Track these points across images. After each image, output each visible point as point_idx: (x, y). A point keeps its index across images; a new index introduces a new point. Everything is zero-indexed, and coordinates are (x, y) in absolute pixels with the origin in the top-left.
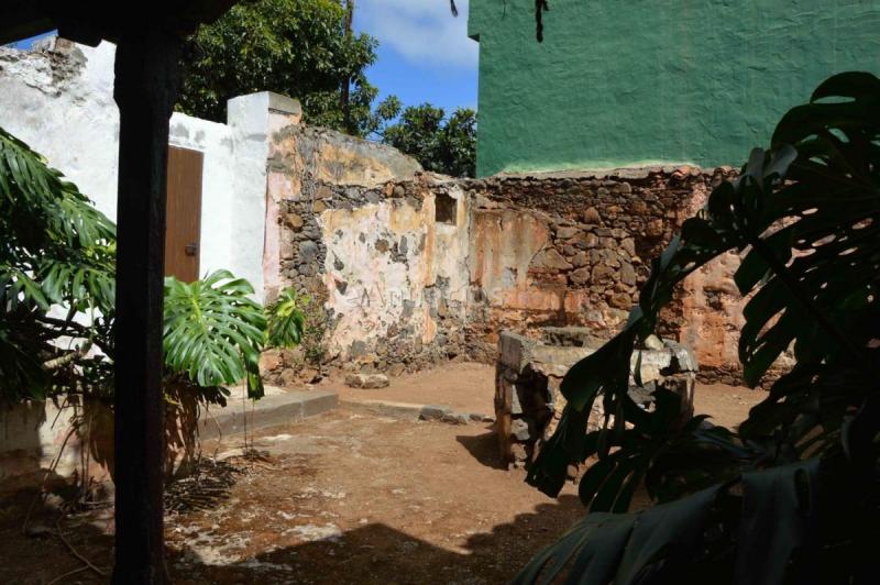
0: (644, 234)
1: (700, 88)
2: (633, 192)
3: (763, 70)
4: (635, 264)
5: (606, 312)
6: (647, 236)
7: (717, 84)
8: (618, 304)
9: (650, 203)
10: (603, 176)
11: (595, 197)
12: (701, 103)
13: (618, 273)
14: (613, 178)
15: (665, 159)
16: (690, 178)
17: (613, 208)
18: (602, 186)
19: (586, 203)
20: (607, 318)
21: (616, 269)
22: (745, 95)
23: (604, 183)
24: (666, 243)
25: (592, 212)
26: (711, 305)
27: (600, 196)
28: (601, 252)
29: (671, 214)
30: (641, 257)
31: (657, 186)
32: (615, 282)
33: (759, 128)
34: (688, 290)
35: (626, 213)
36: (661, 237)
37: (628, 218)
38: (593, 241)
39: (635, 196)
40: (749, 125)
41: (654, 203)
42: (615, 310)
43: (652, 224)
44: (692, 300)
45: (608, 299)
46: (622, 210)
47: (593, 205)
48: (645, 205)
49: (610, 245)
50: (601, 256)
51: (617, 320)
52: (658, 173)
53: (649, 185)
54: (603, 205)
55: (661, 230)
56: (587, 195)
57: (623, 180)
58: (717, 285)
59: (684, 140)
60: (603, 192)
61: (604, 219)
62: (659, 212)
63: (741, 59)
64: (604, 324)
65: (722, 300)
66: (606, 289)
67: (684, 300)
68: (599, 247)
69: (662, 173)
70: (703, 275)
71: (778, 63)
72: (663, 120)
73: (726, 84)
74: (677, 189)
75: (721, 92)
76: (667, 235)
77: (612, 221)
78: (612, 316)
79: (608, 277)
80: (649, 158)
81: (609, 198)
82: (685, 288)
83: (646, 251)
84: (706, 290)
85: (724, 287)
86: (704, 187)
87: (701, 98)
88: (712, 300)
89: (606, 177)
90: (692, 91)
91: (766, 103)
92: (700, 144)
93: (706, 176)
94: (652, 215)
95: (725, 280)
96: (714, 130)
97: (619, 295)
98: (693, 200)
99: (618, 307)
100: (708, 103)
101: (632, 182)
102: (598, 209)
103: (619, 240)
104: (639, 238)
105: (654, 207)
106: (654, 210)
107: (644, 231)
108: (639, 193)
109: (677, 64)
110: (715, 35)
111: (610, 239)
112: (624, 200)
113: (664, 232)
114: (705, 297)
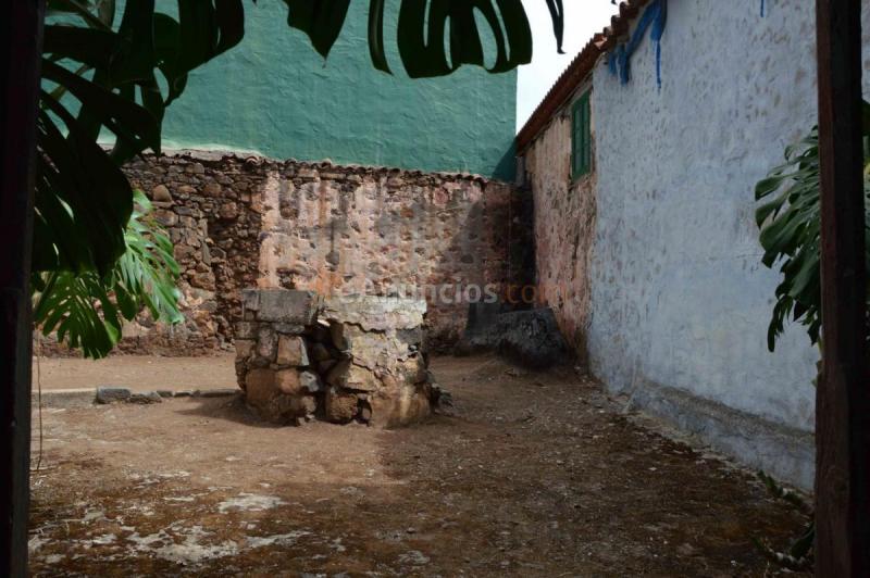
0: (217, 216)
1: (268, 83)
2: (206, 174)
3: (324, 78)
4: (209, 245)
5: (188, 292)
6: (221, 218)
7: (283, 83)
8: (202, 284)
9: (225, 186)
10: (174, 154)
11: (166, 174)
12: (269, 97)
13: (199, 253)
14: (184, 157)
15: (232, 145)
16: (265, 164)
17: (186, 188)
18: (173, 164)
19: (154, 180)
20: (190, 298)
21: (197, 248)
22: (308, 97)
23: (176, 161)
24: (240, 225)
25: (162, 190)
26: (284, 285)
27: (171, 175)
28: (182, 231)
29: (245, 198)
30: (213, 239)
31: (230, 169)
32: (198, 262)
33: (319, 127)
34: (263, 271)
35: (199, 193)
36: (235, 220)
37: (201, 199)
38: (173, 219)
39: (209, 178)
40: (311, 124)
41: (228, 186)
42: (197, 290)
43: (227, 207)
44: (266, 281)
45: (190, 279)
46: (195, 190)
47: (163, 183)
48: (219, 187)
49: (191, 225)
50: (181, 234)
51: (200, 301)
52: (231, 158)
53: (222, 169)
54: (174, 184)
55: (235, 213)
56: (158, 172)
57: (196, 160)
58: (290, 266)
59: (251, 130)
60: (176, 171)
61: (175, 198)
62: (235, 195)
63: (305, 64)
64: (186, 305)
65: (294, 281)
66: (188, 269)
67: (259, 281)
68: (179, 225)
69: (234, 157)
70: (277, 257)
71: (337, 75)
72: (232, 108)
73: (292, 83)
74: (252, 174)
75: (287, 91)
76: (241, 218)
77: (184, 201)
78: (195, 296)
79: (190, 256)
80: (216, 142)
81: (182, 178)
82: (259, 268)
83: (217, 233)
84: (279, 271)
85: (297, 268)
86: (278, 175)
87: (269, 93)
88: (285, 281)
89: (177, 155)
90: (261, 85)
91: (326, 107)
92: (266, 135)
93: (279, 164)
94: (227, 197)
95: (298, 262)
96: (280, 124)
97: (202, 275)
98: (267, 187)
99: (201, 287)
100: (275, 98)
101: (206, 163)
102: (168, 188)
103: (197, 219)
104: (213, 220)
105: (230, 190)
106: (229, 192)
107: (218, 213)
108: (213, 175)
109: (247, 57)
110: (284, 38)
111: (190, 219)
112: (198, 181)
113: (238, 215)
114: (279, 278)
